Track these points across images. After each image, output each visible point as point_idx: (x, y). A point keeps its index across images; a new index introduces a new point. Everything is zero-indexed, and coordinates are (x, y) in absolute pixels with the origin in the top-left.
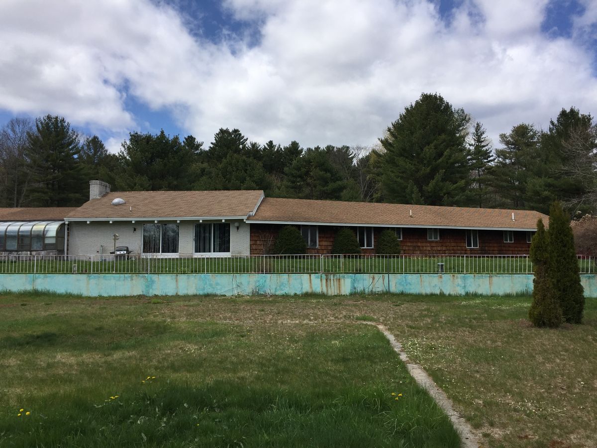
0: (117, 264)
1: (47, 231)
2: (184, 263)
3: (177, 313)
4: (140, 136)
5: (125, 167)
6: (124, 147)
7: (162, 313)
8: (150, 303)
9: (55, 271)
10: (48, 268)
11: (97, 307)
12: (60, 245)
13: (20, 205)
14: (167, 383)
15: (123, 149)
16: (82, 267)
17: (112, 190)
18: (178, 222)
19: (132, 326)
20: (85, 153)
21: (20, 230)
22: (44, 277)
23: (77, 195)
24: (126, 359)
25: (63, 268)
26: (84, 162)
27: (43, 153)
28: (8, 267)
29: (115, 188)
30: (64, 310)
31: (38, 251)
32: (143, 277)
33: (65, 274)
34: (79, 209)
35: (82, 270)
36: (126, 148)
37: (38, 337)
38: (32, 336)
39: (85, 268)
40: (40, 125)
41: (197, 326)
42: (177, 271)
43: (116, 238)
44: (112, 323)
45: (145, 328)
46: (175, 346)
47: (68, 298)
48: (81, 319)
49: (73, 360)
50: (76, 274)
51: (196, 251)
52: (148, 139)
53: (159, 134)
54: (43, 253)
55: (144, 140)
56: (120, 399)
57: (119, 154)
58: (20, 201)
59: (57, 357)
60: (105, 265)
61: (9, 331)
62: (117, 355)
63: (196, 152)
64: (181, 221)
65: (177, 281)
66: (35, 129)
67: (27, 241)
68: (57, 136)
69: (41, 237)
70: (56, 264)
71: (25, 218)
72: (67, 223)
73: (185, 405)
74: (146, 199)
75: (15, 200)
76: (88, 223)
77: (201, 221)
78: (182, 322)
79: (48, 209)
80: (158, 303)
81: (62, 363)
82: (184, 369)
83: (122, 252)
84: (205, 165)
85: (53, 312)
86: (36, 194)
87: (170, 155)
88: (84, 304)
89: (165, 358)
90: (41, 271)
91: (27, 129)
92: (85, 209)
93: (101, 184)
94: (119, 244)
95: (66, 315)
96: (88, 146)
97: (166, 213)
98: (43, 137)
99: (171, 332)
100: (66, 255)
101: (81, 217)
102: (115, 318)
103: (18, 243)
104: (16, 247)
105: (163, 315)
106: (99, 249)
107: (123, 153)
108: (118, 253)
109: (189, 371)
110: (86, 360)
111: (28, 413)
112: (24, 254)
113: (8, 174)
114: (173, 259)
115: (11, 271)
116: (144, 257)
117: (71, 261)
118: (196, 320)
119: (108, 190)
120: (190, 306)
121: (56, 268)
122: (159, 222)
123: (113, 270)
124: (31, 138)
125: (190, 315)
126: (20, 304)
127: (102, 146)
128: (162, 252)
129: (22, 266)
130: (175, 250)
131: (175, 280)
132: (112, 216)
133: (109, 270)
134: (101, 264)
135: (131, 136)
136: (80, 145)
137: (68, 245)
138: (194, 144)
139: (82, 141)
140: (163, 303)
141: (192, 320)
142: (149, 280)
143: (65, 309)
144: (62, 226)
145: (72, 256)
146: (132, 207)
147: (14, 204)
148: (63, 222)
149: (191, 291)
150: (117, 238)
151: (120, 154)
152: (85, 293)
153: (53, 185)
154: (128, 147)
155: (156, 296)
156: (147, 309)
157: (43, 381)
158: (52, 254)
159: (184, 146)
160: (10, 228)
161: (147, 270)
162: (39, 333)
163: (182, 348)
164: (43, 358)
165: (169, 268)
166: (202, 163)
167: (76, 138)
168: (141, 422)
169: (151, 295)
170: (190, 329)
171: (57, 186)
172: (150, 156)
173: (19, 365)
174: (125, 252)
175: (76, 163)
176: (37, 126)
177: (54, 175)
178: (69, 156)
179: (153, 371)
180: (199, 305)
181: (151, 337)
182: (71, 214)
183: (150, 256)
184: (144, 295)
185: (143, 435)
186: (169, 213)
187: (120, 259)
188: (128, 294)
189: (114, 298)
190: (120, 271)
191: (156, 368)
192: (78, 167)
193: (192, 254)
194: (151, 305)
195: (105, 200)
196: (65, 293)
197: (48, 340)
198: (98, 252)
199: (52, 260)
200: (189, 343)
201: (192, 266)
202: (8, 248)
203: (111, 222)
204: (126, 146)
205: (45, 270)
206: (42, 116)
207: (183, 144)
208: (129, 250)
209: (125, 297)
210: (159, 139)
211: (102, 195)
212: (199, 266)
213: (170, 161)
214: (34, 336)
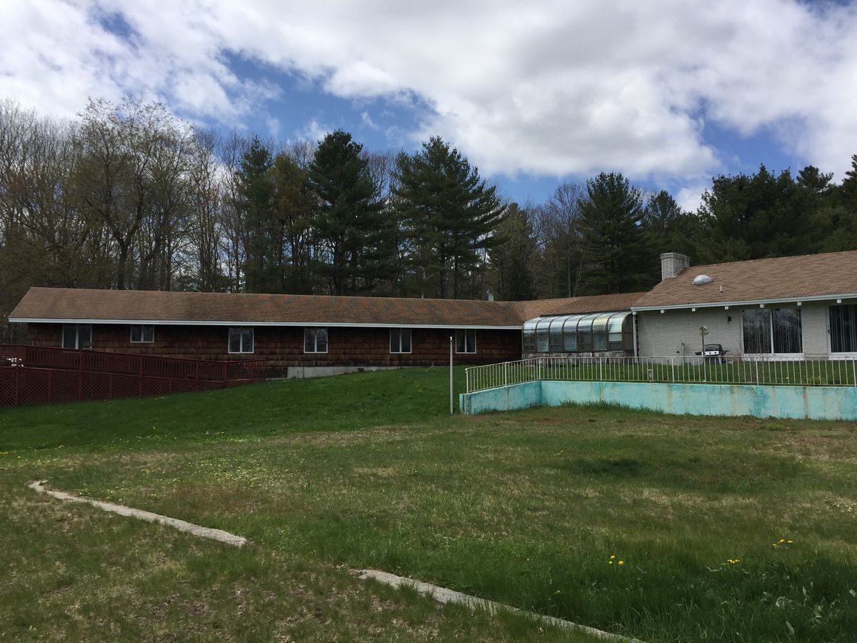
0: (708, 368)
1: (611, 325)
2: (816, 369)
3: (813, 448)
4: (729, 180)
5: (709, 228)
6: (706, 199)
7: (787, 445)
8: (764, 428)
9: (625, 378)
10: (617, 374)
11: (686, 429)
12: (627, 344)
13: (575, 294)
14: (813, 553)
15: (704, 203)
16: (660, 373)
17: (692, 264)
18: (799, 304)
19: (742, 461)
20: (650, 217)
21: (579, 325)
22: (613, 386)
23: (644, 276)
24: (742, 508)
25: (636, 373)
26: (649, 230)
27: (597, 224)
28: (569, 372)
29: (696, 260)
30: (643, 431)
31: (602, 351)
32: (749, 389)
33: (638, 382)
34: (648, 293)
35: (660, 378)
36: (708, 200)
37: (616, 464)
38: (608, 462)
39: (664, 375)
40: (592, 188)
41: (850, 469)
42: (805, 381)
43: (704, 333)
44: (713, 454)
45: (764, 466)
46: (818, 498)
47: (644, 415)
48: (667, 445)
49: (665, 500)
50: (652, 382)
51: (834, 350)
52: (741, 182)
53: (757, 172)
54: (608, 354)
55: (734, 186)
56: (744, 565)
57: (699, 211)
58: (575, 289)
59: (644, 493)
60: (691, 370)
61: (580, 453)
62: (727, 501)
63: (821, 192)
64: (804, 303)
65: (804, 397)
66: (586, 194)
67: (587, 339)
68: (614, 199)
69: (604, 332)
70: (626, 368)
71: (583, 310)
72: (634, 313)
73: (851, 592)
74: (744, 272)
75: (570, 289)
76: (662, 312)
77: (839, 302)
78: (823, 461)
79: (610, 296)
80: (777, 429)
81: (652, 502)
82: (838, 536)
83: (713, 353)
84: (840, 210)
85: (630, 432)
86: (592, 279)
87: (777, 203)
88: (667, 424)
89: (803, 515)
90: (608, 377)
91: (577, 196)
92: (657, 293)
93: (676, 258)
94: (709, 340)
95: (646, 437)
96: (654, 206)
97: (778, 292)
98: (597, 203)
99: (806, 475)
100: (636, 357)
101: (652, 304)
102: (714, 448)
103: (578, 342)
104: (575, 348)
105: (789, 448)
106: (680, 348)
107: (705, 209)
108: (707, 353)
109: (848, 540)
110: (683, 502)
111: (621, 562)
112: (586, 356)
113: (559, 256)
114: (797, 363)
115: (574, 377)
116: (749, 360)
117: (645, 365)
118: (847, 460)
119: (687, 265)
120: (832, 437)
121: (626, 374)
122: (767, 306)
123: (703, 379)
124: (583, 208)
125: (834, 451)
126: (587, 419)
127: (672, 204)
128: (775, 352)
129: (586, 370)
130: (796, 348)
131: (802, 395)
132: (693, 301)
133: (697, 378)
134: (686, 370)
135: (714, 182)
136: (643, 207)
137: (638, 344)
138: (817, 179)
139: (645, 200)
140: (785, 430)
141: (839, 460)
142: (759, 394)
143: (643, 429)
144: (629, 318)
145: (645, 359)
146: (723, 286)
147: (568, 293)
148: (630, 313)
149: (832, 413)
150: (706, 332)
151: (701, 210)
152: (667, 410)
153: (612, 264)
154: (710, 200)
155: (772, 419)
156: (760, 436)
157: (631, 522)
158: (619, 356)
159: (799, 185)
160: (567, 324)
161: (754, 379)
162: (617, 459)
163: (830, 502)
164: (626, 493)
165: (791, 377)
166: (834, 207)
167: (637, 198)
168: (781, 604)
169: (763, 417)
170: (838, 474)
171: (617, 266)
172: (746, 207)
173: (599, 498)
174: (718, 352)
175: (639, 232)
176: (589, 190)
177: (613, 251)
178: (630, 223)
179: (787, 531)
180: (847, 437)
181: (774, 480)
182: (640, 301)
183: (757, 357)
184: (753, 416)
185: (788, 624)
186: (783, 292)
187: (713, 363)
188: (728, 413)
189: (709, 418)
190: (713, 379)
191: (792, 528)
192: (642, 236)
193: (827, 354)
194: (764, 431)
195: (683, 278)
196: (640, 408)
197: (627, 469)
198: (678, 352)
199: (621, 364)
200: (841, 496)
201: (830, 374)
202: (567, 348)
203: (694, 310)
204: (707, 198)
205: (613, 376)
206: (594, 176)
207: (796, 182)
208: (723, 349)
209: (724, 418)
210: (758, 180)
211: (679, 272)
212: (843, 374)
213: (778, 211)
214: (610, 461)
